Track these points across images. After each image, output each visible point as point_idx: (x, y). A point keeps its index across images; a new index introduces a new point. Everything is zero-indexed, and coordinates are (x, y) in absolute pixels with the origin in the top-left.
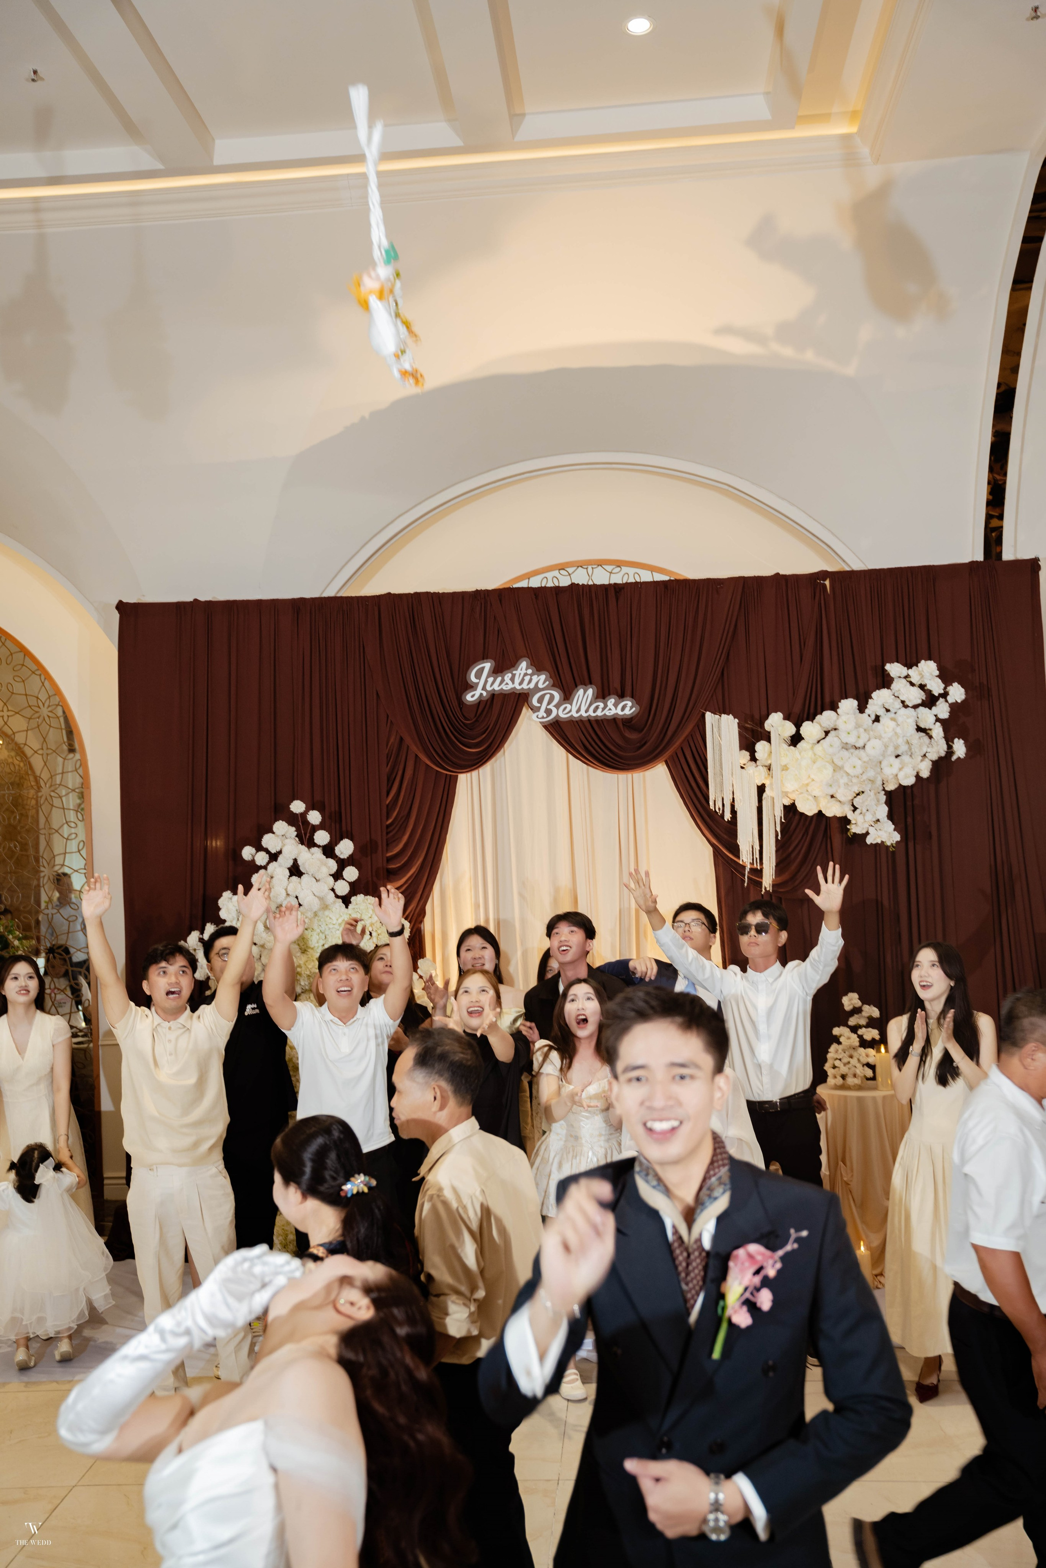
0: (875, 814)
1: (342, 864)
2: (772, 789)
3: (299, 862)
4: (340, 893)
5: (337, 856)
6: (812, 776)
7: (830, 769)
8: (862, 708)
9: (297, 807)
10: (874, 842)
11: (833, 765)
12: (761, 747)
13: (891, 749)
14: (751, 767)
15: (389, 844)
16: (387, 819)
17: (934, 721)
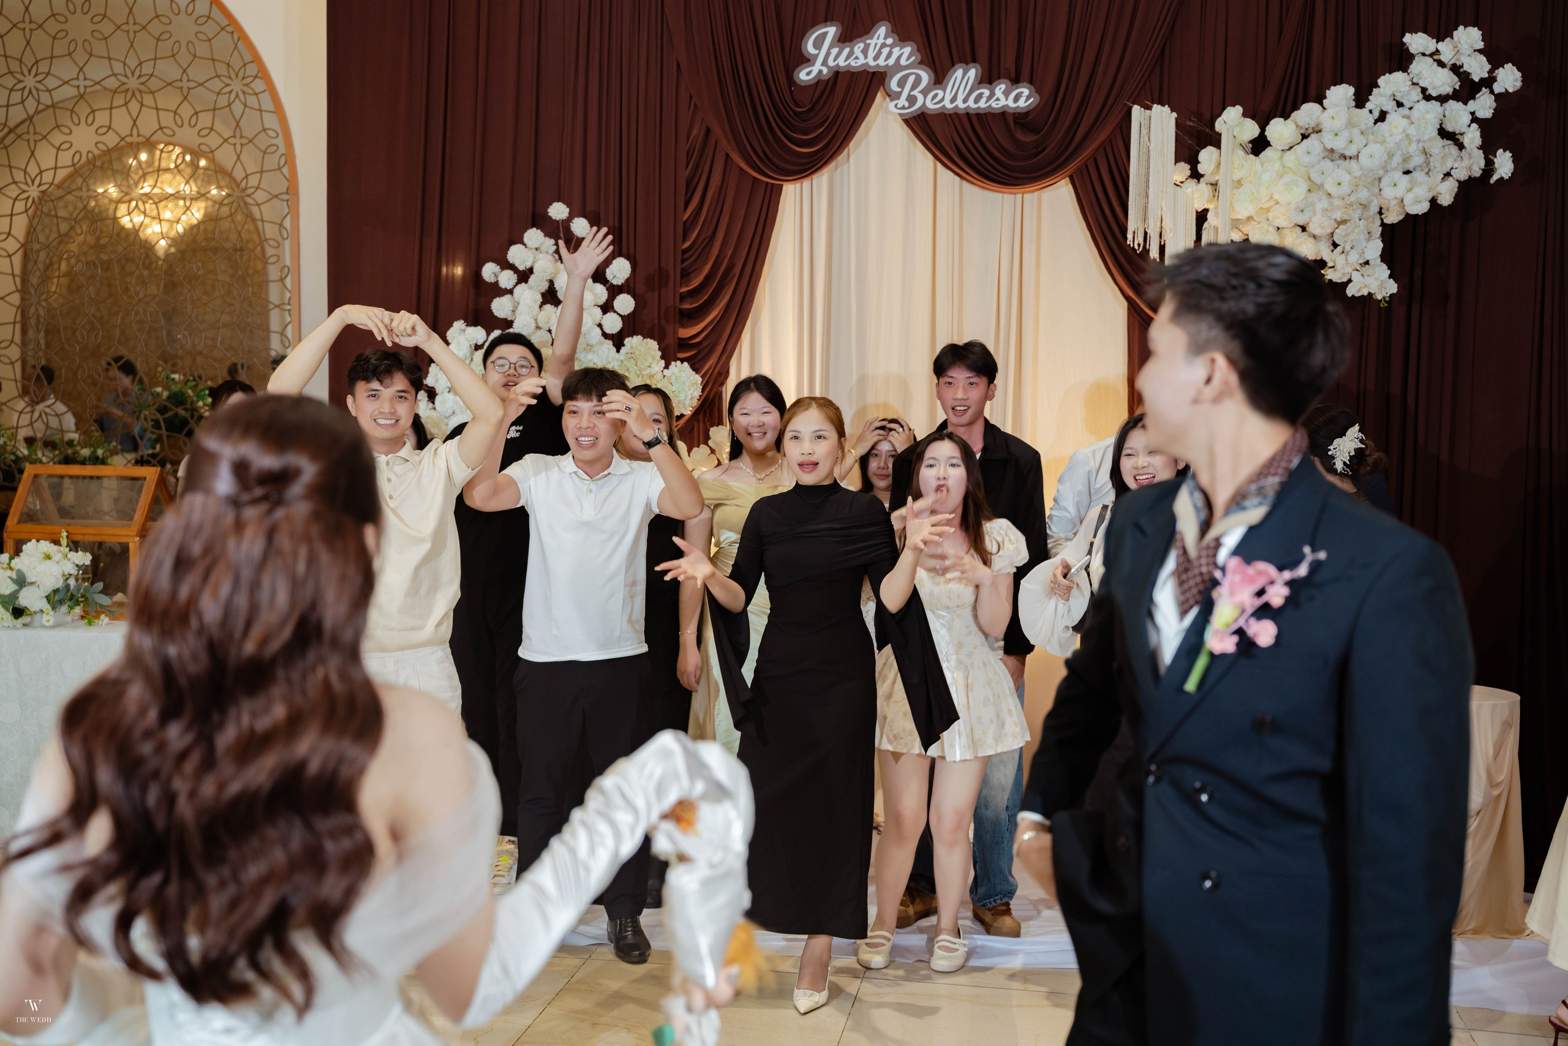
0: (1363, 253)
1: (614, 291)
2: (1217, 215)
3: (557, 286)
4: (608, 331)
5: (608, 281)
6: (1276, 197)
7: (1304, 186)
8: (1360, 101)
9: (558, 211)
10: (1357, 295)
11: (1310, 183)
12: (1207, 156)
13: (1397, 159)
14: (1191, 185)
15: (686, 275)
16: (684, 240)
17: (1469, 122)
